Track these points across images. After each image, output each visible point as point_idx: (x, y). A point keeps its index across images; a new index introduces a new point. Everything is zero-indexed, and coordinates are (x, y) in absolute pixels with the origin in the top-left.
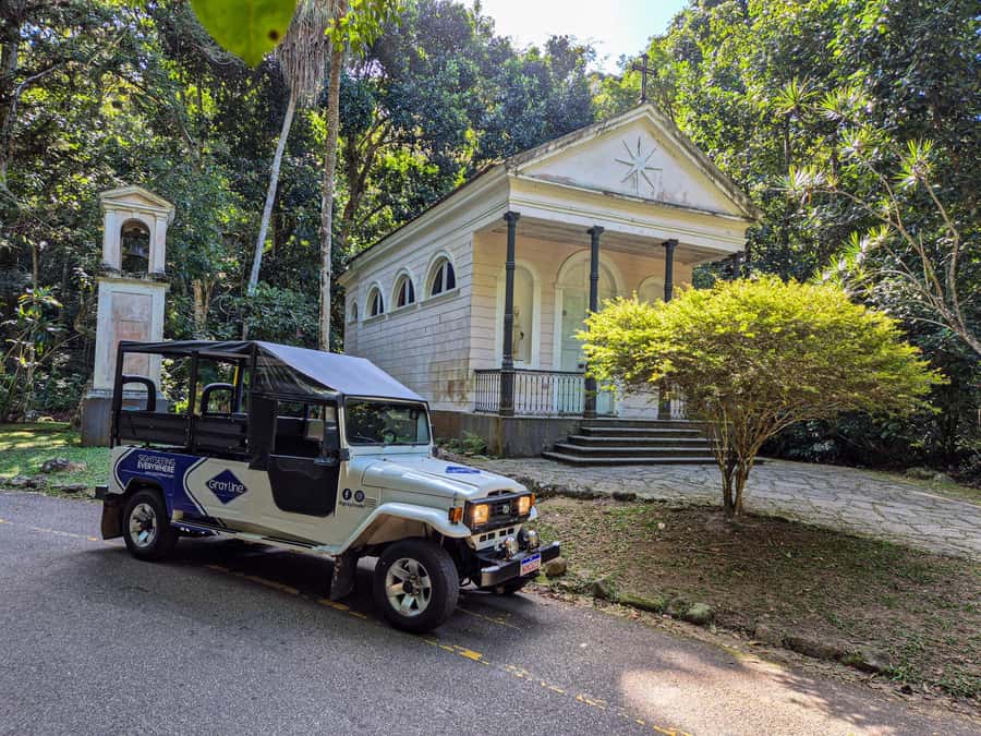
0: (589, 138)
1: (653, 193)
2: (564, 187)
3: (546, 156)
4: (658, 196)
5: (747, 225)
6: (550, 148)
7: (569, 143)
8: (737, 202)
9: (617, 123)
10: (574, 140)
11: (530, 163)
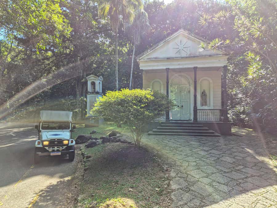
0: (161, 45)
1: (187, 55)
2: (157, 60)
3: (148, 53)
4: (189, 55)
5: (227, 57)
6: (149, 51)
7: (154, 48)
8: (221, 50)
9: (170, 38)
10: (156, 47)
11: (143, 56)
